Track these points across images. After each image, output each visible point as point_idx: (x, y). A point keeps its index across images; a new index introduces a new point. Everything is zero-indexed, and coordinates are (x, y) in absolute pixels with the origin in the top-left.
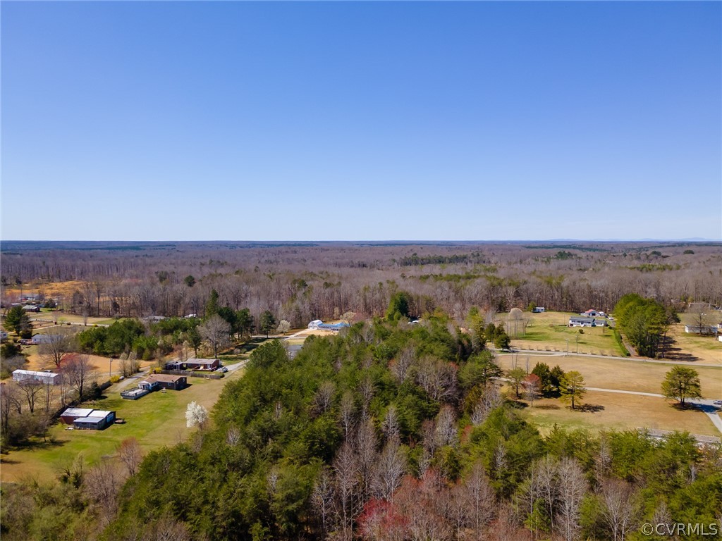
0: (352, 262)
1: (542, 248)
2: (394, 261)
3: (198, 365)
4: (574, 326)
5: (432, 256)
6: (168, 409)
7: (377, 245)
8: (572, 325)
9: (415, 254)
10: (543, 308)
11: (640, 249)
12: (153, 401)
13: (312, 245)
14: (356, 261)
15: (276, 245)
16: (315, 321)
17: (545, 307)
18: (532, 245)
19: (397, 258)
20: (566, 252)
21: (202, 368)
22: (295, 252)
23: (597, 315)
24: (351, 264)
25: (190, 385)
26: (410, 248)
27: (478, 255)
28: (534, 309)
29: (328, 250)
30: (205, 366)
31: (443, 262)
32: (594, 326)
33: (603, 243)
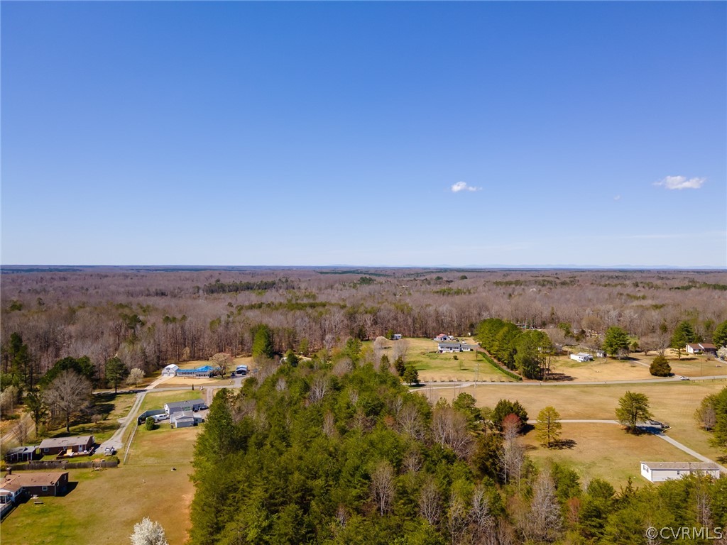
0: (148, 290)
1: (335, 273)
2: (198, 288)
3: (61, 448)
4: (444, 352)
5: (238, 282)
6: (65, 532)
7: (156, 270)
8: (441, 351)
9: (218, 281)
10: (400, 335)
11: (417, 274)
12: (29, 521)
13: (74, 270)
14: (153, 290)
15: (23, 270)
16: (170, 366)
17: (403, 334)
18: (324, 271)
19: (201, 286)
20: (368, 277)
21: (70, 453)
22: (65, 279)
23: (448, 339)
24: (147, 292)
25: (76, 484)
26: (207, 274)
27: (287, 281)
28: (393, 337)
29: (106, 276)
30: (75, 449)
31: (251, 289)
32: (461, 351)
33: (385, 269)
